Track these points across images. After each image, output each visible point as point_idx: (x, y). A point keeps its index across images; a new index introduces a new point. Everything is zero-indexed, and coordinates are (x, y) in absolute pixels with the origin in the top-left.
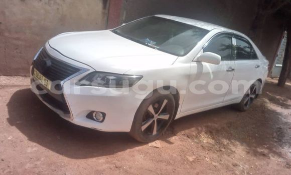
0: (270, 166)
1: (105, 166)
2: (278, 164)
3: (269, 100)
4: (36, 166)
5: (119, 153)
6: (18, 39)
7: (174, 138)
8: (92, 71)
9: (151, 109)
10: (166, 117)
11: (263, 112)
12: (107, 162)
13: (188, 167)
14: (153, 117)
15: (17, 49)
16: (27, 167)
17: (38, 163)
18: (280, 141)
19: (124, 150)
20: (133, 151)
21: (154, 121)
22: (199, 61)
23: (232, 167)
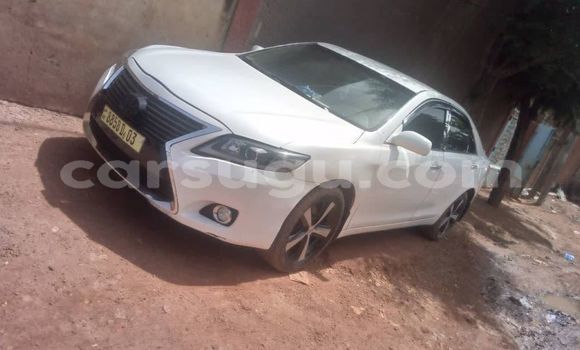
0: (478, 341)
1: (225, 304)
2: (490, 340)
3: (475, 227)
4: (110, 288)
5: (244, 284)
6: (59, 37)
7: (327, 271)
8: (225, 132)
9: (308, 216)
10: (325, 232)
11: (465, 247)
12: (226, 297)
13: (354, 324)
14: (306, 229)
15: (52, 56)
16: (95, 288)
17: (113, 282)
18: (493, 301)
19: (252, 279)
20: (267, 285)
21: (306, 237)
22: (393, 144)
23: (421, 333)
